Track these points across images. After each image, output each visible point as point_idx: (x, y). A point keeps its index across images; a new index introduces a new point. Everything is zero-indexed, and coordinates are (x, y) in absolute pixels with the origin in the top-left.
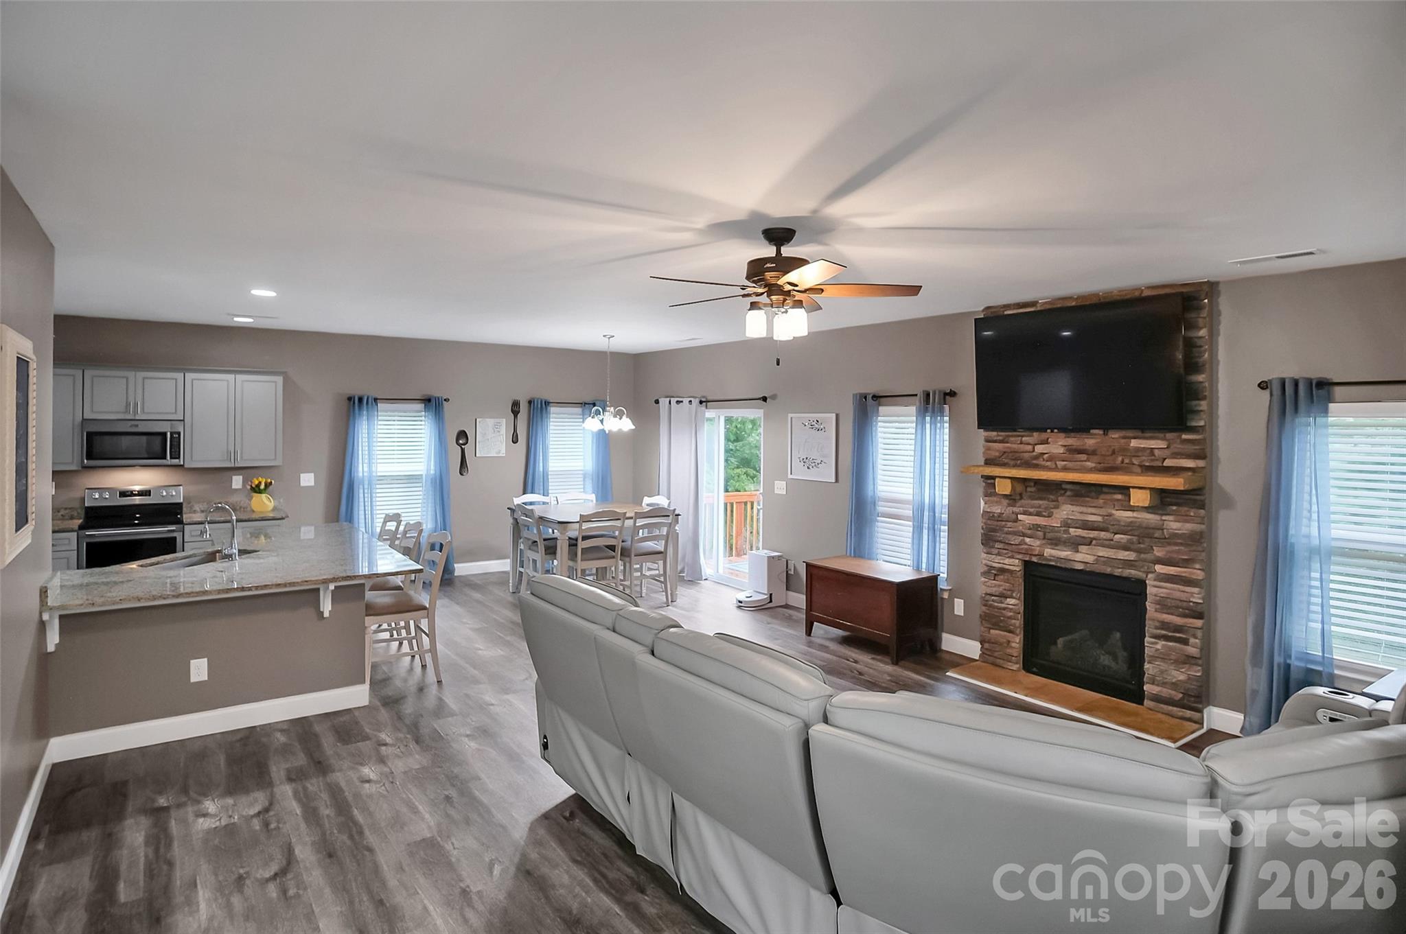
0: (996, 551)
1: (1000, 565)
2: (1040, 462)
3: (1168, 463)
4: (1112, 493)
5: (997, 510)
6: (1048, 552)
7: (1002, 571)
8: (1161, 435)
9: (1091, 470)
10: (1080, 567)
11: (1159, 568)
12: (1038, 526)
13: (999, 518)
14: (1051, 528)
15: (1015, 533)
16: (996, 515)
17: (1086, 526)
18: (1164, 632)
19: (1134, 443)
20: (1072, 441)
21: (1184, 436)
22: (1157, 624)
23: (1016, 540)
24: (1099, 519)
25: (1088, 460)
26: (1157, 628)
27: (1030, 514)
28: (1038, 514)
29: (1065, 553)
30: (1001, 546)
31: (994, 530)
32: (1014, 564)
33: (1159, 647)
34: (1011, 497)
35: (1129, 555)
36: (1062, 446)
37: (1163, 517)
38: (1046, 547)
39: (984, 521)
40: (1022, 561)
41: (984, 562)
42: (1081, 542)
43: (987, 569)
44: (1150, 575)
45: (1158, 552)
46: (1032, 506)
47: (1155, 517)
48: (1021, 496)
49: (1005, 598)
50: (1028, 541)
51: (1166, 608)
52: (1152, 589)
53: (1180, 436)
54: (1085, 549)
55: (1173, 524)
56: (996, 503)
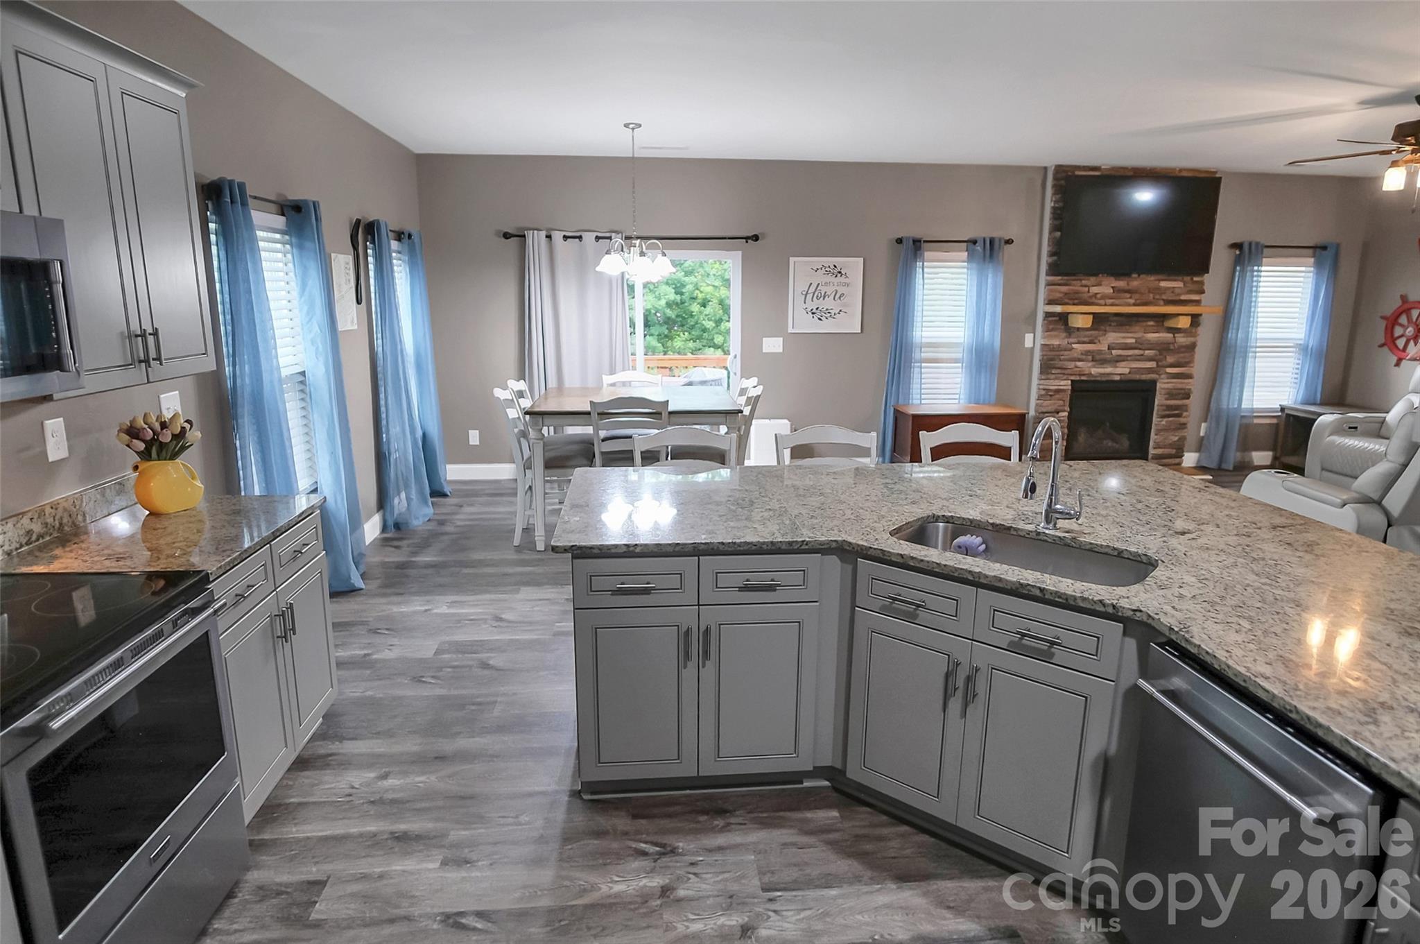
0: (1053, 376)
1: (1056, 387)
2: (1094, 300)
3: (1183, 297)
4: (1146, 321)
5: (1056, 342)
6: (1094, 371)
7: (1058, 391)
8: (1180, 278)
9: (1129, 305)
10: (1117, 378)
11: (1169, 370)
12: (1089, 351)
13: (1059, 348)
14: (1098, 351)
15: (1071, 360)
16: (1055, 346)
17: (1128, 348)
18: (1167, 413)
19: (1163, 284)
20: (1121, 284)
21: (1195, 279)
22: (1164, 408)
23: (1071, 365)
24: (1133, 341)
25: (1131, 298)
26: (1164, 410)
27: (1084, 343)
28: (1091, 342)
29: (1109, 370)
30: (1059, 371)
31: (1052, 360)
32: (1066, 384)
33: (1163, 423)
34: (1069, 331)
35: (1152, 364)
36: (1112, 287)
37: (1176, 335)
38: (1094, 367)
39: (1044, 353)
40: (1072, 381)
41: (1041, 387)
42: (1121, 359)
43: (1043, 392)
44: (1162, 376)
45: (1170, 359)
46: (1085, 336)
47: (1171, 335)
48: (1078, 329)
49: (1058, 413)
50: (1079, 364)
51: (1171, 395)
52: (1163, 385)
53: (1192, 279)
54: (1123, 364)
55: (1182, 340)
56: (1056, 336)
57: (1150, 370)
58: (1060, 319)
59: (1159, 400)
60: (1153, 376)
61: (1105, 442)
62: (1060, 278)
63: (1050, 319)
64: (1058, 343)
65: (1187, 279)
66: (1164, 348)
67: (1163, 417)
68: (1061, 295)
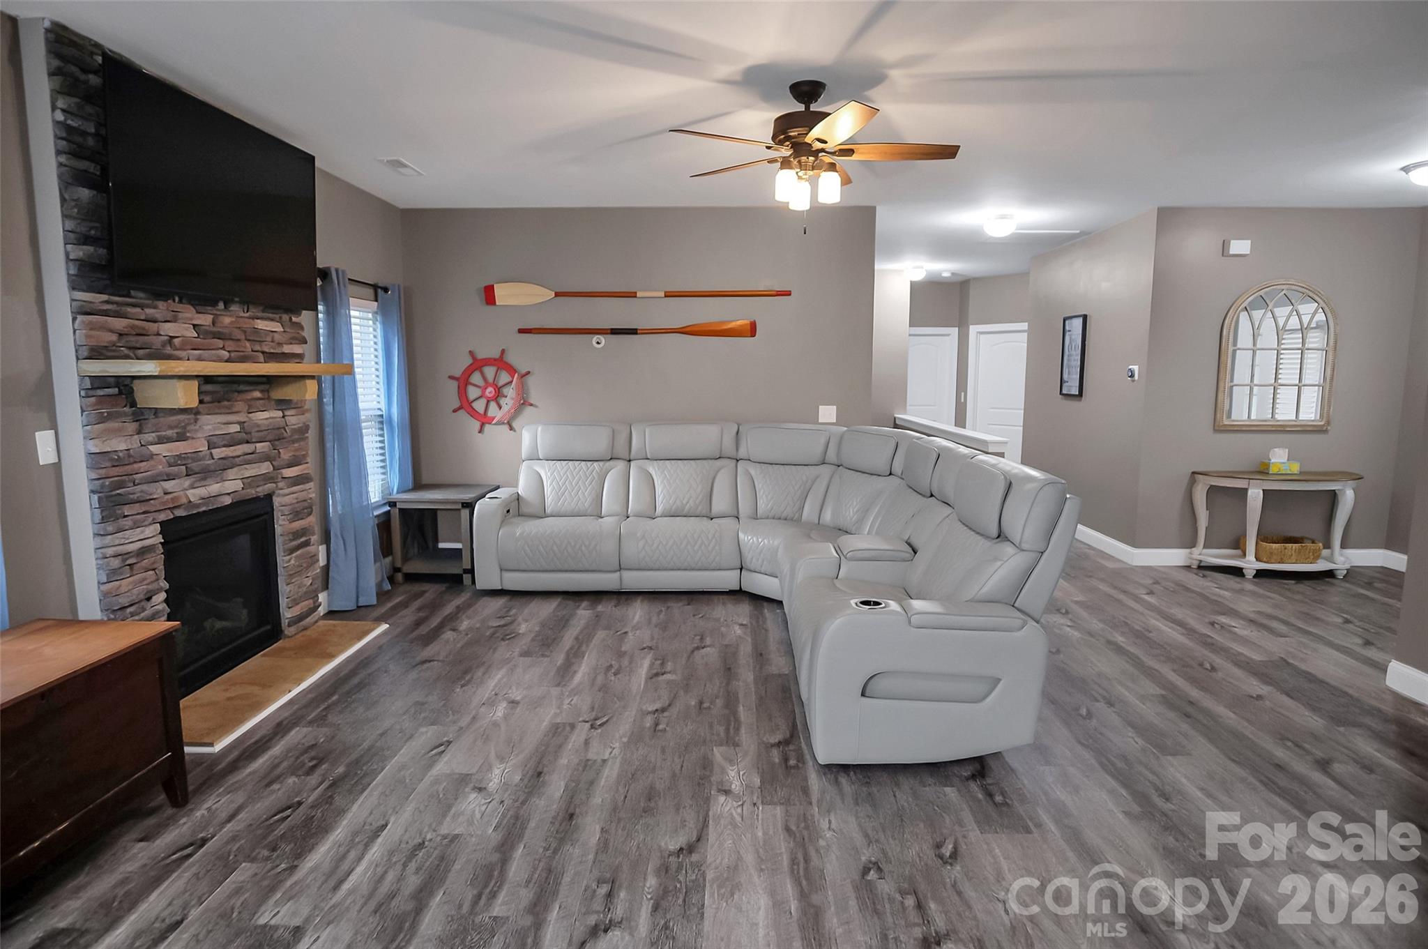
0: (127, 522)
1: (139, 545)
2: (168, 350)
3: (287, 349)
4: (246, 391)
5: (119, 445)
6: (195, 495)
7: (143, 552)
8: (277, 316)
9: (220, 360)
10: (227, 501)
11: (287, 473)
12: (180, 456)
14: (193, 455)
15: (154, 480)
16: (121, 454)
17: (232, 442)
18: (295, 542)
19: (261, 325)
20: (205, 320)
21: (294, 319)
22: (291, 536)
23: (156, 490)
24: (236, 428)
25: (223, 348)
26: (290, 541)
27: (169, 440)
28: (181, 438)
29: (214, 488)
30: (137, 508)
31: (121, 485)
32: (151, 534)
33: (293, 561)
34: (141, 416)
35: (265, 468)
36: (194, 326)
37: (287, 413)
38: (192, 487)
39: (103, 472)
40: (161, 523)
41: (110, 551)
42: (228, 464)
43: (116, 563)
44: (281, 485)
45: (286, 455)
46: (171, 427)
47: (280, 414)
48: (156, 412)
49: (149, 599)
50: (169, 485)
51: (297, 515)
52: (283, 501)
53: (291, 319)
54: (231, 473)
55: (294, 420)
56: (117, 432)
57: (267, 478)
58: (120, 393)
59: (282, 525)
60: (269, 487)
61: (207, 624)
62: (105, 297)
63: (100, 392)
64: (123, 447)
65: (285, 317)
66: (277, 437)
67: (292, 551)
68: (114, 337)
